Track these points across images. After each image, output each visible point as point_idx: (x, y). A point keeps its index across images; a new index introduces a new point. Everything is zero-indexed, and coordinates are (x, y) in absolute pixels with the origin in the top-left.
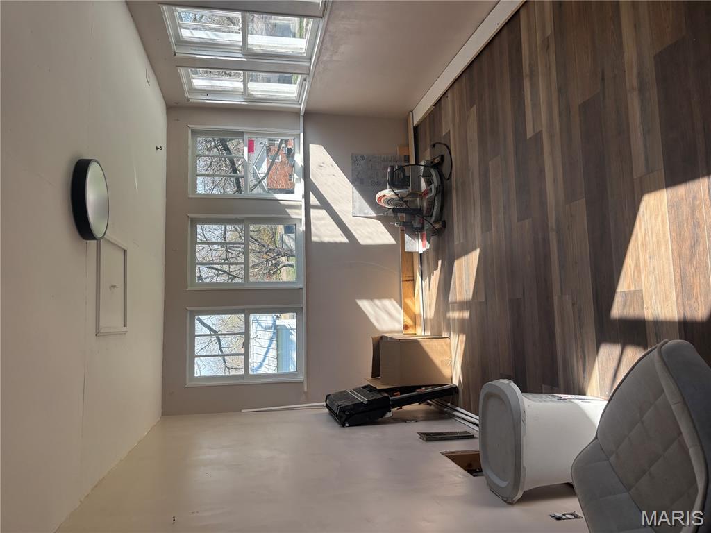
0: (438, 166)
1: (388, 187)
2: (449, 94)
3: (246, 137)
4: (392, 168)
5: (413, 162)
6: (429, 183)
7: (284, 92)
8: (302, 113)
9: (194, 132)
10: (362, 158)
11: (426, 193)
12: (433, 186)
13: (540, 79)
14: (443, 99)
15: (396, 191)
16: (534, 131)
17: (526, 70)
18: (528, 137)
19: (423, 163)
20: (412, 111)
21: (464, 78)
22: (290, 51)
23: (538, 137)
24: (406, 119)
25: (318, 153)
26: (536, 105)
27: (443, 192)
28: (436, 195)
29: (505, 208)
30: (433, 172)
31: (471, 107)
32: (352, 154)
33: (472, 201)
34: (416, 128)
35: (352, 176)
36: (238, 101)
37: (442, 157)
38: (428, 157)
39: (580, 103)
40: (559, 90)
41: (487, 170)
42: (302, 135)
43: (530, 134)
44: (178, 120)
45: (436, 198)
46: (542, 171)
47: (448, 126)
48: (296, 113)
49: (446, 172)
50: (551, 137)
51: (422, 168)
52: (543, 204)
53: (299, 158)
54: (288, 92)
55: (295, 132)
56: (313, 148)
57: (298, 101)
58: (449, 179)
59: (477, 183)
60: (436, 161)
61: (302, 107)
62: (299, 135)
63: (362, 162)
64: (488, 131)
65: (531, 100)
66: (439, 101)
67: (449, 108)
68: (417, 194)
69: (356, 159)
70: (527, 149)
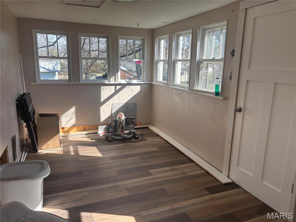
0: (134, 137)
1: (126, 117)
2: (162, 139)
3: (142, 60)
4: (133, 119)
5: (136, 127)
6: (128, 134)
7: (159, 76)
8: (152, 83)
9: (143, 40)
10: (136, 107)
11: (123, 133)
12: (127, 135)
13: (171, 173)
14: (159, 137)
15: (124, 121)
16: (152, 172)
17: (174, 167)
18: (150, 171)
19: (135, 131)
20: (154, 126)
21: (168, 144)
22: (176, 78)
23: (150, 174)
24: (150, 123)
25: (137, 89)
26: (162, 172)
27: (124, 140)
28: (123, 137)
29: (121, 165)
30: (132, 135)
31: (158, 148)
32: (137, 103)
33: (121, 152)
34: (147, 128)
35: (129, 103)
36: (156, 58)
37: (138, 138)
38: (137, 133)
39: (165, 188)
40: (168, 180)
41: (135, 156)
42: (144, 83)
43: (151, 171)
44: (148, 33)
45: (122, 137)
46: (137, 177)
47: (150, 140)
48: (152, 80)
49: (131, 140)
50: (151, 179)
51: (133, 131)
52: (124, 179)
53: (135, 81)
54: (160, 77)
55: (145, 80)
56: (139, 87)
57: (156, 81)
58: (130, 142)
59: (129, 153)
60: (136, 136)
61: (154, 83)
62: (144, 82)
63: (134, 107)
64: (150, 155)
65: (164, 170)
66: (159, 136)
67: (157, 140)
68: (123, 129)
69: (135, 104)
70: (144, 171)
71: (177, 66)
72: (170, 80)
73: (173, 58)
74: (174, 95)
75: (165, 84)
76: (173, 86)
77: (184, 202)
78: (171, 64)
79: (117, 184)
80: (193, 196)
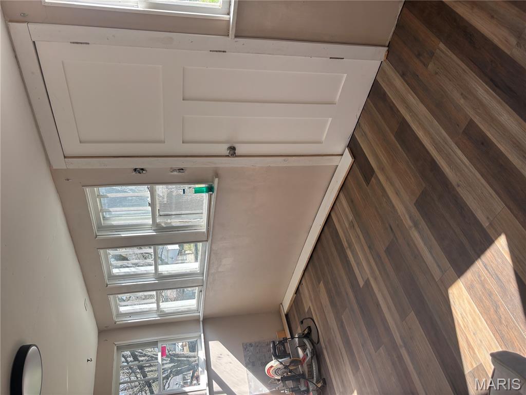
0: (307, 335)
1: (273, 358)
2: (303, 282)
3: (160, 345)
4: (274, 342)
5: (289, 336)
6: (304, 350)
7: (187, 306)
8: (201, 319)
9: (120, 348)
10: (251, 345)
11: (304, 359)
12: (307, 351)
13: (356, 246)
14: (300, 287)
15: (280, 360)
16: (363, 281)
17: (345, 244)
18: (361, 286)
19: (297, 336)
20: (281, 304)
21: (309, 267)
22: (188, 271)
23: (367, 283)
24: (279, 312)
25: (217, 347)
26: (359, 264)
27: (317, 355)
28: (312, 357)
29: (363, 345)
30: (306, 341)
31: (319, 283)
32: (243, 344)
33: (339, 350)
34: (287, 316)
35: (245, 360)
36: (154, 317)
37: (309, 328)
38: (299, 331)
39: (385, 249)
40: (369, 247)
41: (342, 322)
42: (202, 335)
43: (361, 283)
44: (107, 340)
45: (313, 361)
46: (378, 305)
47: (308, 304)
48: (196, 320)
49: (315, 339)
50: (375, 279)
51: (297, 339)
52: (387, 329)
53: (201, 354)
54: (189, 305)
55: (196, 334)
56: (211, 343)
57: (198, 311)
58: (318, 343)
59: (338, 336)
60: (306, 332)
61: (201, 315)
62: (201, 336)
63: (252, 348)
64: (335, 296)
65: (355, 261)
66: (298, 289)
67: (305, 291)
68: (296, 362)
69: (246, 347)
70: (364, 297)
71: (167, 271)
72: (193, 281)
73: (152, 280)
74: (220, 270)
75: (201, 291)
76: (203, 274)
77: (399, 211)
78: (164, 283)
79: (399, 341)
80: (385, 200)
